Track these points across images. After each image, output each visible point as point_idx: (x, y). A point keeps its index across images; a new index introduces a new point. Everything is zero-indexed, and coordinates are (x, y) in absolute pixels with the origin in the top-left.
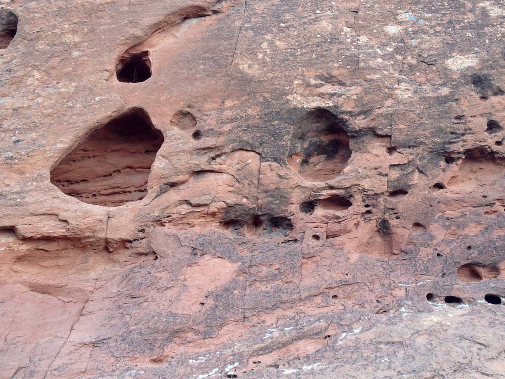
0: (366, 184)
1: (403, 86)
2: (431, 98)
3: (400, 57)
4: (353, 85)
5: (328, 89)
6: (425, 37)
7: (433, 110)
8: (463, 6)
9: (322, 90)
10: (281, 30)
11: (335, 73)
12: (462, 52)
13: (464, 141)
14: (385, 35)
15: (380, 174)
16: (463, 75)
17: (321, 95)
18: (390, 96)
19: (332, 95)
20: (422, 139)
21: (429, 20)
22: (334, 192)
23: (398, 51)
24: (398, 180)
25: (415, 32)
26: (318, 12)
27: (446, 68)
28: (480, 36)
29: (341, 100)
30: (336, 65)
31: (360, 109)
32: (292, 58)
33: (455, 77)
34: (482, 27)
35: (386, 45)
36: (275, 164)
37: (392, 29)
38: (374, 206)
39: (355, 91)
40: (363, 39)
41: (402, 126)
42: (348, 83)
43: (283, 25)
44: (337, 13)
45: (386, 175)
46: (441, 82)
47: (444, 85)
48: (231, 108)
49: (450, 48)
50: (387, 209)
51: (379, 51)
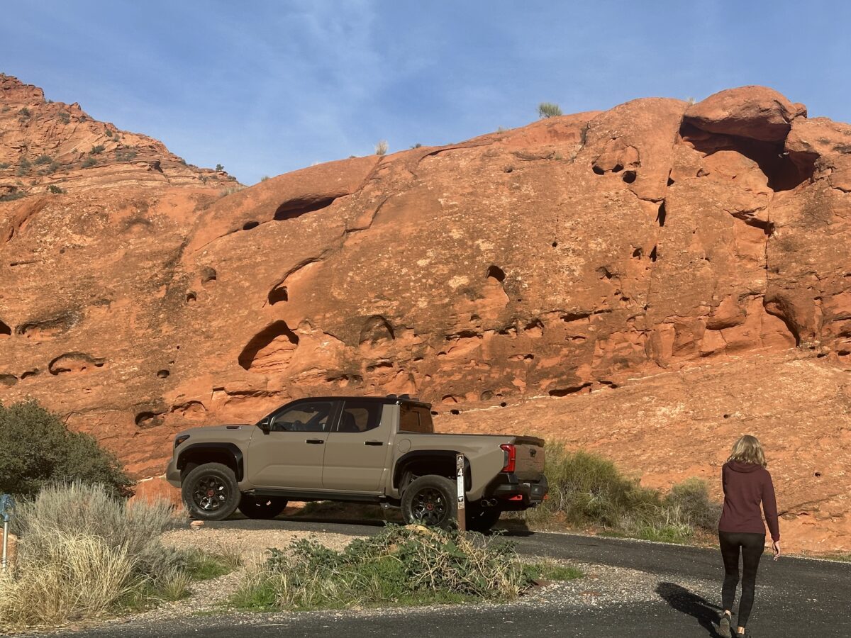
0: (399, 355)
1: (423, 299)
2: (438, 305)
3: (424, 281)
4: (394, 300)
5: (381, 303)
6: (441, 266)
7: (439, 312)
8: (466, 244)
9: (378, 304)
10: (358, 268)
11: (385, 293)
12: (460, 274)
13: (456, 328)
14: (418, 266)
15: (407, 350)
16: (458, 289)
17: (378, 307)
18: (414, 306)
19: (383, 307)
20: (431, 329)
21: (445, 254)
22: (383, 360)
23: (424, 277)
24: (418, 352)
25: (436, 263)
26: (380, 255)
27: (449, 286)
28: (473, 263)
29: (387, 310)
30: (387, 289)
31: (397, 314)
32: (362, 287)
33: (453, 291)
34: (475, 257)
35: (418, 273)
36: (352, 347)
37: (422, 263)
38: (405, 367)
39: (395, 303)
40: (404, 271)
41: (420, 323)
42: (393, 299)
43: (359, 265)
44: (391, 255)
45: (411, 350)
46: (445, 295)
47: (446, 296)
48: (328, 318)
49: (453, 273)
50: (411, 369)
51: (413, 277)
